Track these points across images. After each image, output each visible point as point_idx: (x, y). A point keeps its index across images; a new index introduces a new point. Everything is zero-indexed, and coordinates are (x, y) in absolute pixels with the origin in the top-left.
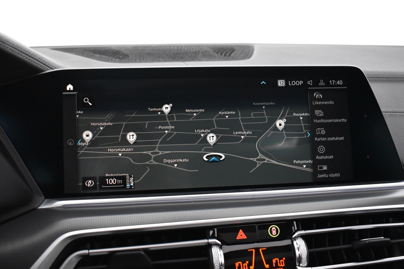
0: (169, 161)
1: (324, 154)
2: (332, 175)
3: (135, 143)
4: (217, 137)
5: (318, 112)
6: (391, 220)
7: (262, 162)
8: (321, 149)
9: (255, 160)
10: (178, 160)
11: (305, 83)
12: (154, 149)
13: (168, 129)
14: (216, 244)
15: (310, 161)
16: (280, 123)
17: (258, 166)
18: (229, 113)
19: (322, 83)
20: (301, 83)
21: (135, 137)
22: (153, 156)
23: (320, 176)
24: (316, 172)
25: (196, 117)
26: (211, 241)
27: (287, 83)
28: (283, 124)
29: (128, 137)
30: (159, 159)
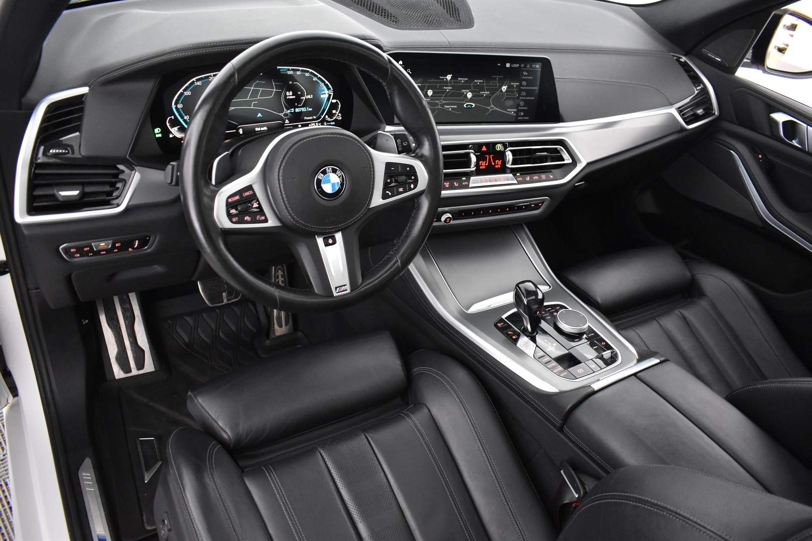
0: (448, 107)
1: (523, 107)
2: (525, 118)
3: (432, 96)
4: (472, 94)
5: (524, 83)
6: (549, 144)
7: (492, 109)
8: (522, 103)
9: (489, 108)
10: (452, 107)
11: (520, 66)
12: (440, 99)
13: (448, 89)
14: (472, 153)
15: (515, 110)
16: (504, 88)
17: (490, 111)
18: (480, 81)
19: (528, 66)
20: (518, 65)
21: (432, 92)
22: (440, 103)
23: (519, 118)
24: (518, 116)
25: (463, 83)
26: (470, 151)
27: (511, 65)
28: (505, 89)
29: (428, 92)
30: (443, 105)
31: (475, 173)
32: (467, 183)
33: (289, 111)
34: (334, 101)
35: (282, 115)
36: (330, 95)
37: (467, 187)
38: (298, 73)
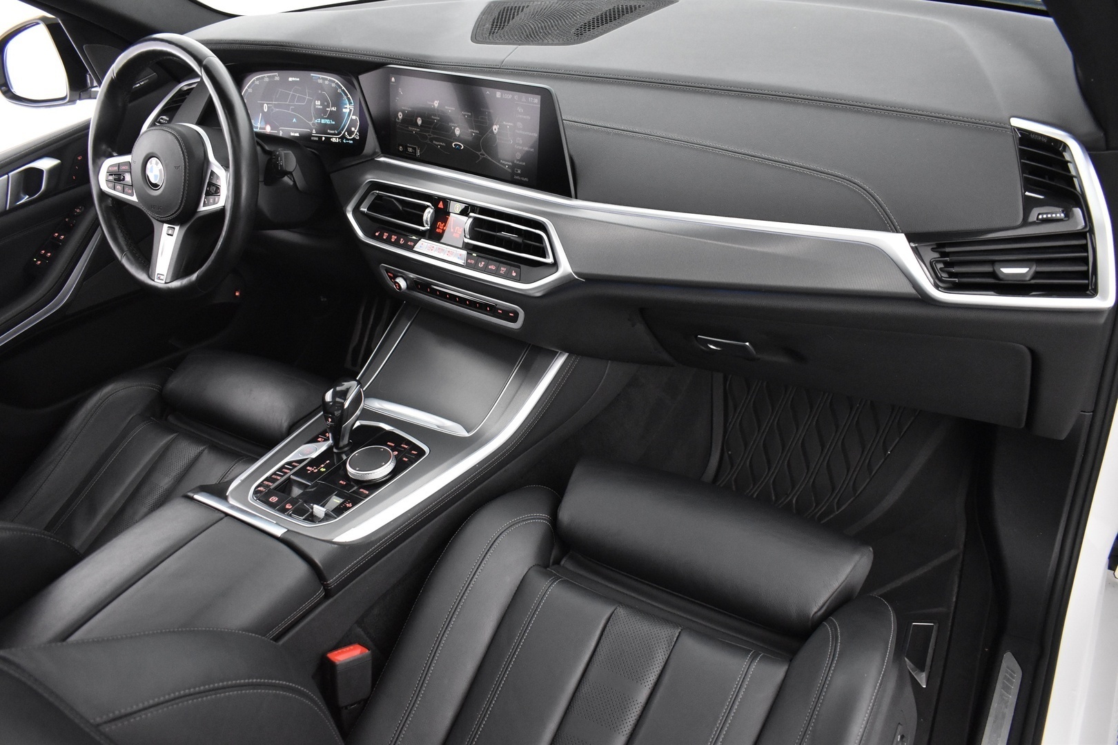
0: (437, 143)
2: (523, 179)
3: (421, 126)
4: (460, 131)
5: (520, 125)
8: (518, 156)
9: (479, 153)
10: (440, 144)
12: (429, 131)
13: (436, 119)
14: (430, 207)
15: (510, 164)
16: (495, 128)
17: (481, 158)
18: (467, 114)
19: (524, 100)
20: (510, 96)
21: (421, 121)
22: (429, 137)
23: (516, 177)
24: (514, 173)
25: (450, 113)
26: (428, 204)
27: (502, 95)
28: (497, 130)
30: (432, 140)
31: (427, 235)
32: (412, 244)
33: (316, 121)
34: (354, 117)
35: (311, 123)
36: (351, 110)
37: (411, 249)
38: (327, 82)
